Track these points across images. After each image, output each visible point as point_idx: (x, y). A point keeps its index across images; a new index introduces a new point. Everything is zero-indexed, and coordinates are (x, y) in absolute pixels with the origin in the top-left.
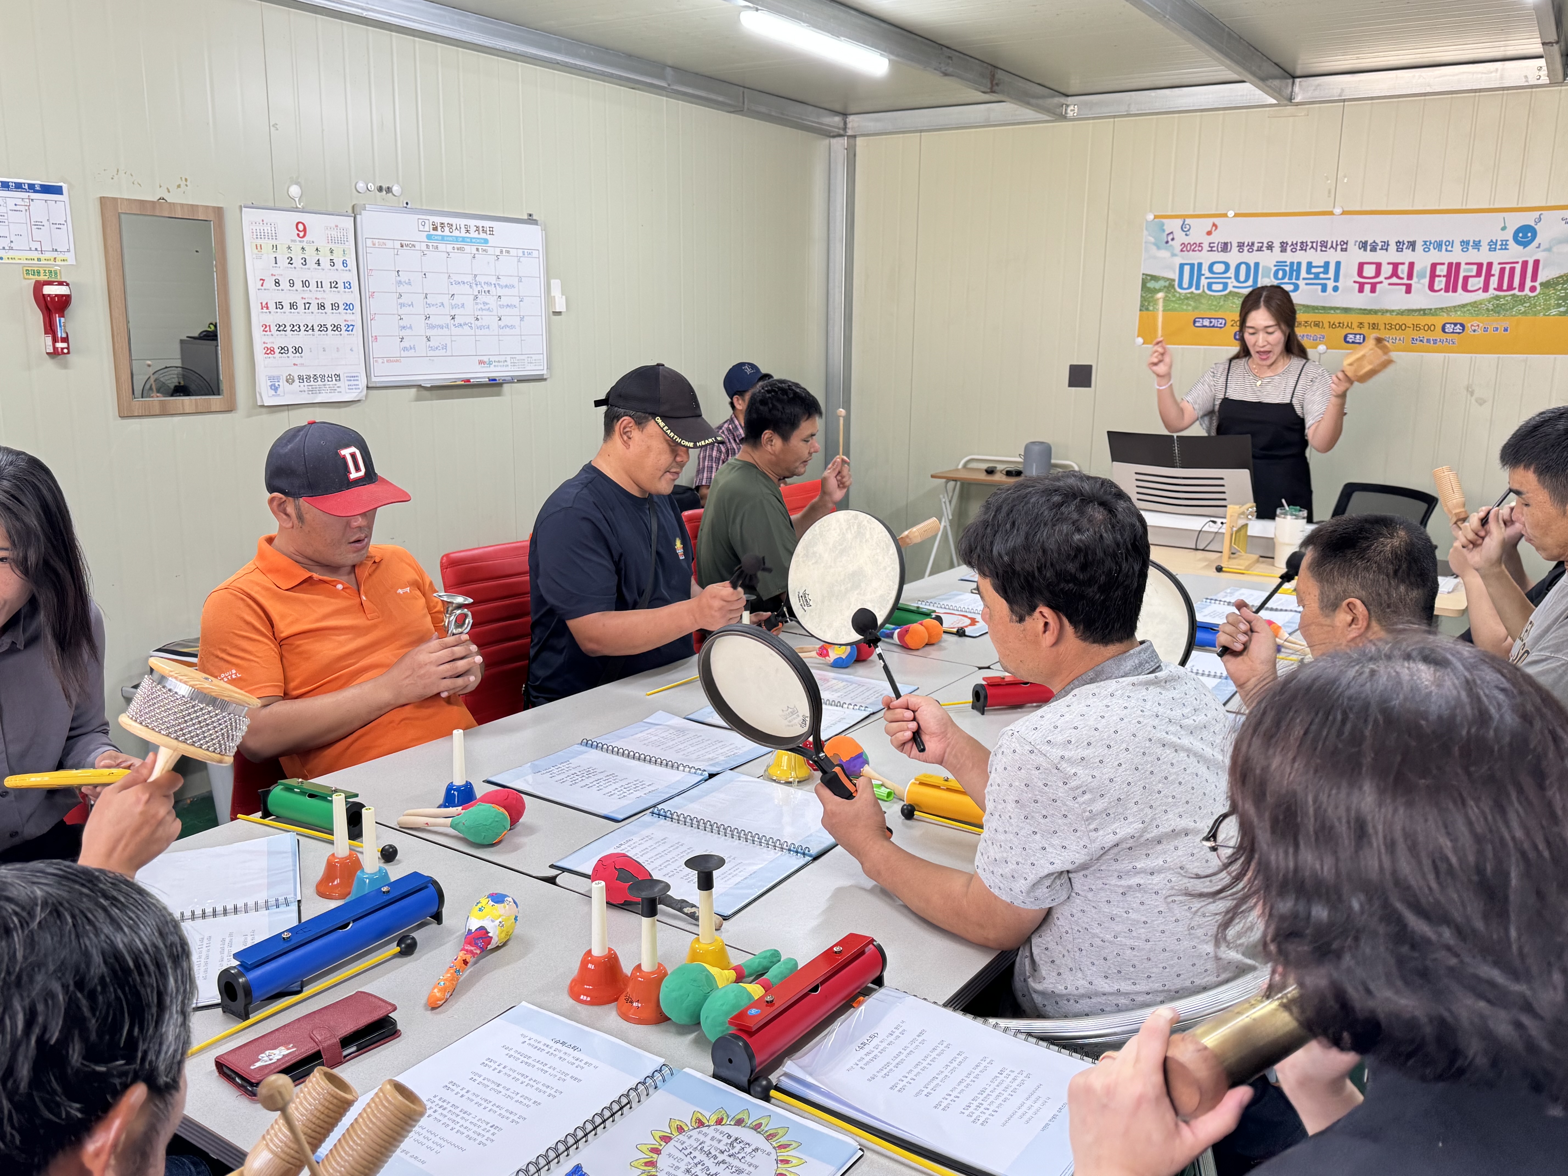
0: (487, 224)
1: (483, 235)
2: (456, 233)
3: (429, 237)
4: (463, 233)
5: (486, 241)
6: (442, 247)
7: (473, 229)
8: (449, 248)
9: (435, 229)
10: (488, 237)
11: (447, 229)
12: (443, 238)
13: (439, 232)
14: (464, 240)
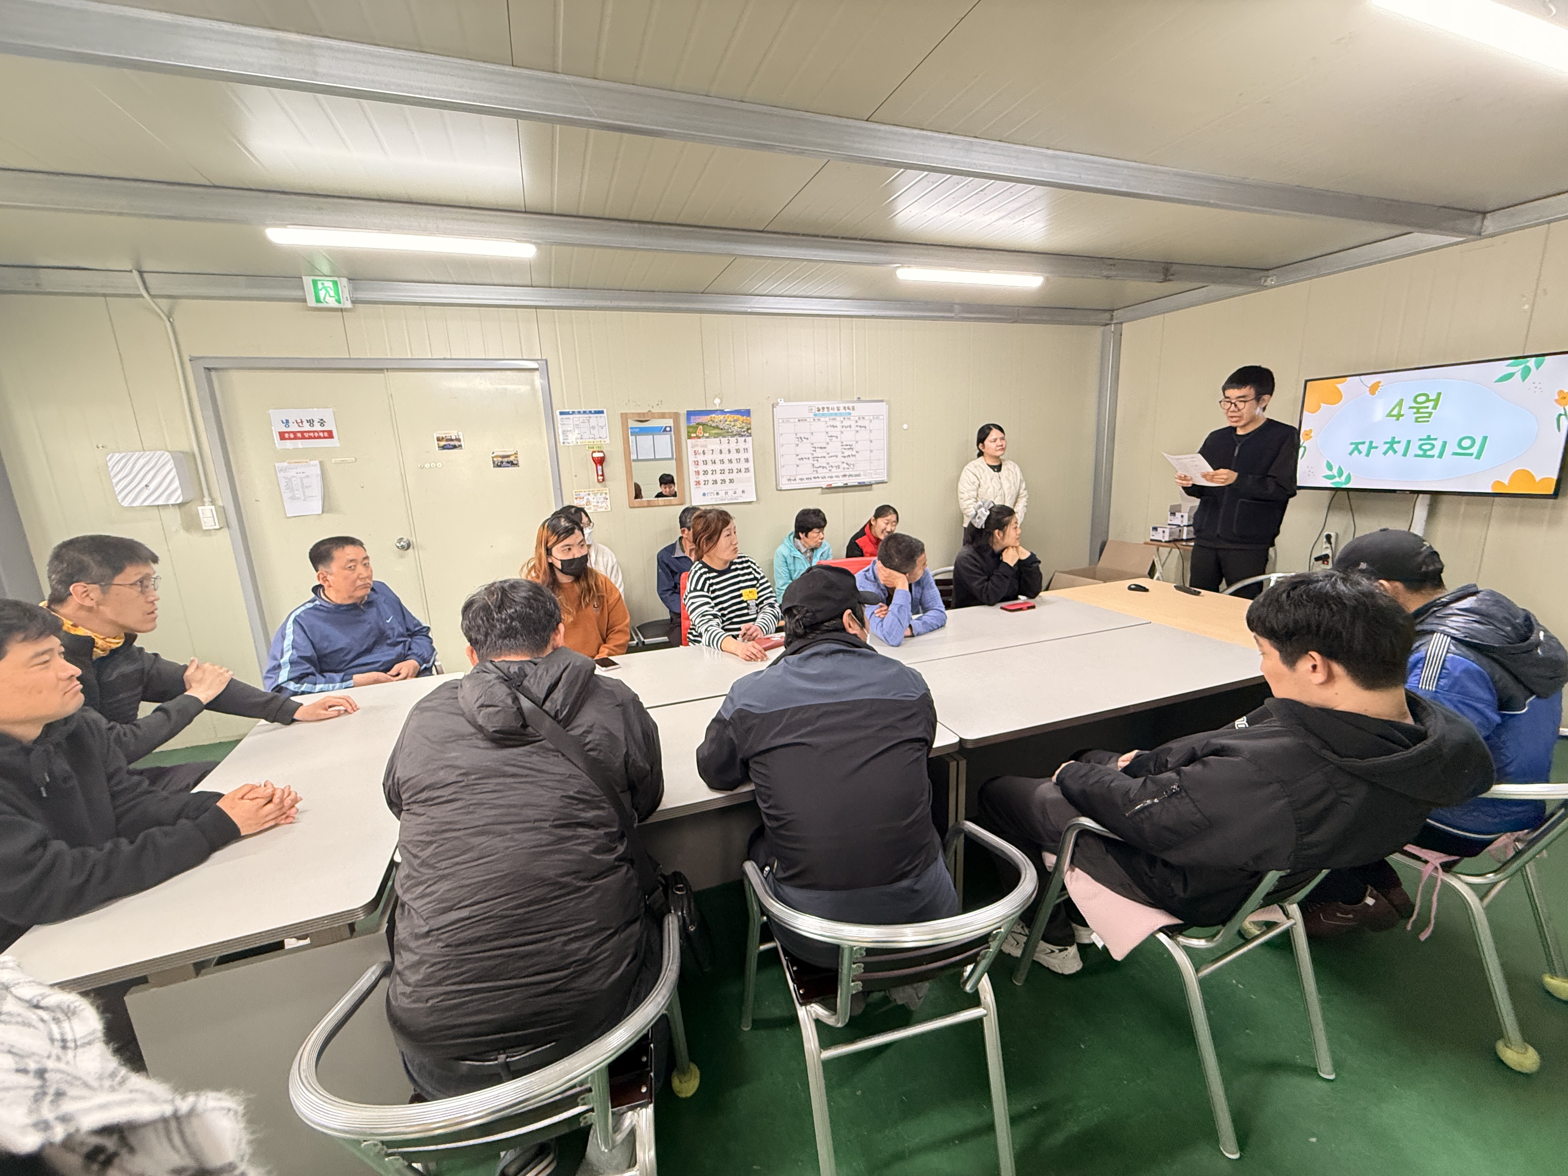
0: (851, 405)
1: (848, 411)
2: (831, 411)
3: (815, 415)
4: (836, 411)
5: (850, 414)
6: (822, 419)
7: (842, 408)
8: (827, 419)
9: (819, 410)
10: (851, 411)
11: (826, 410)
12: (823, 415)
13: (821, 412)
14: (836, 414)
